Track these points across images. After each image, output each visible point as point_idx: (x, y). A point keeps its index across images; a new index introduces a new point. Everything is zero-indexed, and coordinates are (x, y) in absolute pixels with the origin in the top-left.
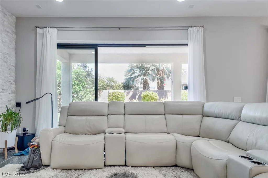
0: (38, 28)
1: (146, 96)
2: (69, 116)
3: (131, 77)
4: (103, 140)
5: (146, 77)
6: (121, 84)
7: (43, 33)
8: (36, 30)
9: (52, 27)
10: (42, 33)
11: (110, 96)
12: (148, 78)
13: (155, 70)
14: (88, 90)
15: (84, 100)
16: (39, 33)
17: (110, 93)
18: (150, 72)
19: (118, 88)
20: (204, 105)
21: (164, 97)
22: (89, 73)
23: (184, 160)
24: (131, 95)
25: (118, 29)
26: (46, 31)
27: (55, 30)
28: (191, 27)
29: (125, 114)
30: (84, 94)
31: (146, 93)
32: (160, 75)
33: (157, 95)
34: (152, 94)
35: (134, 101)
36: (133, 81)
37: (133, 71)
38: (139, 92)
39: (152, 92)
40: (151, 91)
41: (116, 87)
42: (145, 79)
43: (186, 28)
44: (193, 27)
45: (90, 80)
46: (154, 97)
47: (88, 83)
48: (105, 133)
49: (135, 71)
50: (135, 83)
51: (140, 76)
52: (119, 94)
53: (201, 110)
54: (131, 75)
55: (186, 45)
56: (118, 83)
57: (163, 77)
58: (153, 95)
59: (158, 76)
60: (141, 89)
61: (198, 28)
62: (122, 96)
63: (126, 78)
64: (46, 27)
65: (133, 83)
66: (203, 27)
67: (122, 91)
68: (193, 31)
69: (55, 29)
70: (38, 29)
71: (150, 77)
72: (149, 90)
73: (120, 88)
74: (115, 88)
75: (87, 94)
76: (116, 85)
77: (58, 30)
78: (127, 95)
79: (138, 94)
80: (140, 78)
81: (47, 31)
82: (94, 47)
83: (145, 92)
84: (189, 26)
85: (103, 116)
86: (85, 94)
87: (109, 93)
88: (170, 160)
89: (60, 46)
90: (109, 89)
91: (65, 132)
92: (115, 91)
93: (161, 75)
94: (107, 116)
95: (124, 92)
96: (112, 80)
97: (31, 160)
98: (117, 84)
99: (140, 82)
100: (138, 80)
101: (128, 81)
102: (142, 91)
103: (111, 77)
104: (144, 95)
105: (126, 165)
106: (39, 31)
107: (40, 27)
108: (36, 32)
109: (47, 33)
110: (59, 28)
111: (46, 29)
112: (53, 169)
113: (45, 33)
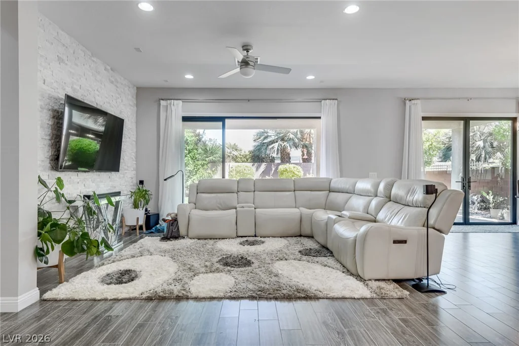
0: (163, 100)
1: (284, 171)
2: (198, 194)
3: (264, 143)
4: (235, 213)
5: (285, 143)
6: (247, 153)
7: (167, 106)
8: (160, 102)
11: (231, 171)
12: (288, 145)
14: (200, 162)
17: (232, 168)
19: (243, 159)
20: (331, 181)
21: (311, 172)
22: (201, 136)
23: (306, 230)
24: (263, 170)
25: (248, 101)
26: (170, 104)
27: (180, 102)
28: (324, 100)
29: (254, 191)
30: (194, 169)
31: (284, 167)
32: (306, 140)
33: (301, 170)
34: (293, 168)
35: (267, 177)
36: (266, 149)
37: (266, 135)
38: (274, 165)
39: (293, 165)
40: (292, 163)
41: (241, 158)
42: (283, 146)
43: (320, 101)
44: (326, 100)
45: (201, 148)
46: (296, 173)
47: (199, 152)
48: (236, 208)
49: (269, 134)
50: (268, 152)
51: (277, 142)
52: (245, 168)
53: (329, 186)
54: (263, 140)
55: (320, 118)
56: (243, 152)
57: (310, 143)
58: (295, 169)
59: (303, 141)
60: (278, 161)
61: (332, 101)
62: (250, 172)
63: (256, 144)
65: (266, 152)
66: (337, 100)
67: (250, 165)
68: (326, 104)
70: (162, 101)
71: (291, 143)
72: (290, 162)
73: (247, 160)
74: (239, 159)
75: (199, 169)
76: (240, 155)
77: (182, 102)
78: (257, 169)
79: (273, 169)
80: (276, 145)
81: (172, 103)
82: (222, 119)
83: (283, 165)
84: (322, 98)
85: (233, 193)
86: (196, 169)
87: (230, 167)
88: (295, 229)
89: (185, 119)
90: (230, 162)
91: (196, 208)
92: (239, 164)
93: (308, 140)
94: (237, 193)
95: (253, 165)
96: (234, 147)
97: (170, 232)
98: (242, 154)
99: (276, 150)
100: (273, 148)
101: (259, 148)
102: (279, 164)
103: (232, 144)
104: (282, 170)
105: (255, 236)
106: (163, 103)
107: (163, 98)
108: (160, 104)
109: (172, 106)
110: (184, 100)
111: (170, 101)
112: (191, 238)
113: (169, 106)
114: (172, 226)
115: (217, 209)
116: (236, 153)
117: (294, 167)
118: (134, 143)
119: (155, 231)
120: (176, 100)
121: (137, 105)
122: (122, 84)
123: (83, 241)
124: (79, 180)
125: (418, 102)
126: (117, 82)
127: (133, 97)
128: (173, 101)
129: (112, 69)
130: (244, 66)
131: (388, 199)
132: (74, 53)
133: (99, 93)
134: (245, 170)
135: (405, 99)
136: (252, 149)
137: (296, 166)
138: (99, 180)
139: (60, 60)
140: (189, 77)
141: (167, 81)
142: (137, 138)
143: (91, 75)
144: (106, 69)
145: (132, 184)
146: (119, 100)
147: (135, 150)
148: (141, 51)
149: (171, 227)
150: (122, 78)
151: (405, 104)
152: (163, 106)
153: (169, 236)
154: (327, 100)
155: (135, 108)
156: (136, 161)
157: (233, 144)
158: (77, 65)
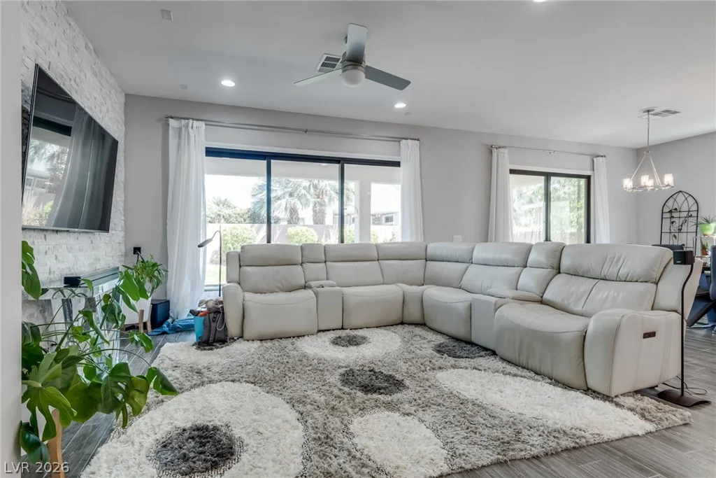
0: (172, 118)
1: (295, 235)
2: (242, 268)
4: (314, 296)
5: (295, 200)
6: (244, 211)
7: (181, 128)
8: (168, 121)
10: (177, 126)
12: (299, 203)
13: (312, 188)
16: (173, 127)
17: (225, 230)
18: (303, 192)
19: (239, 219)
20: (427, 246)
23: (413, 315)
25: (304, 132)
26: (187, 126)
27: (202, 124)
28: (405, 139)
29: (325, 262)
31: (293, 230)
32: (320, 197)
38: (280, 227)
39: (306, 228)
40: (304, 226)
41: (236, 218)
42: (292, 203)
43: (399, 140)
44: (407, 139)
48: (312, 288)
49: (273, 188)
51: (284, 198)
53: (424, 253)
56: (238, 209)
57: (323, 200)
60: (284, 223)
61: (413, 141)
62: (249, 235)
63: (256, 200)
64: (188, 119)
66: (419, 140)
67: (247, 226)
68: (407, 145)
70: (170, 120)
71: (303, 200)
72: (299, 223)
73: (245, 220)
74: (233, 219)
76: (235, 213)
77: (206, 125)
78: (257, 232)
80: (283, 202)
81: (190, 125)
83: (291, 228)
84: (402, 137)
85: (295, 264)
87: (222, 229)
88: (395, 315)
89: (211, 152)
91: (244, 291)
92: (235, 225)
94: (301, 265)
97: (213, 332)
98: (237, 212)
99: (283, 209)
100: (280, 205)
101: (260, 206)
102: (286, 227)
104: (293, 233)
105: (342, 328)
106: (173, 123)
107: (172, 116)
108: (168, 125)
109: (190, 129)
110: (209, 123)
111: (186, 121)
112: (248, 341)
113: (183, 128)
114: (213, 321)
115: (277, 290)
116: (228, 211)
117: (307, 231)
118: (122, 185)
119: (170, 330)
120: (198, 120)
122: (107, 82)
123: (116, 383)
124: (47, 247)
125: (506, 151)
126: (102, 76)
127: (120, 108)
128: (191, 121)
129: (95, 51)
130: (350, 67)
131: (555, 271)
133: (77, 87)
135: (492, 146)
136: (250, 206)
137: (309, 229)
140: (228, 83)
141: (185, 87)
144: (87, 47)
145: (120, 254)
146: (104, 109)
149: (213, 325)
150: (108, 72)
151: (491, 152)
153: (211, 339)
154: (409, 140)
155: (124, 128)
156: (124, 216)
157: (224, 200)
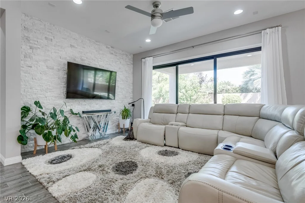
2: (154, 113)
3: (250, 79)
4: (164, 128)
6: (237, 87)
7: (145, 61)
9: (149, 57)
15: (197, 103)
17: (224, 97)
19: (234, 91)
20: (262, 107)
22: (204, 79)
25: (192, 48)
28: (264, 29)
29: (189, 113)
36: (252, 83)
37: (252, 73)
38: (259, 94)
44: (266, 29)
49: (256, 72)
52: (234, 97)
53: (258, 113)
56: (234, 86)
61: (274, 28)
62: (237, 99)
63: (244, 80)
64: (146, 58)
66: (281, 26)
67: (238, 94)
68: (266, 33)
69: (151, 57)
73: (237, 91)
74: (230, 91)
77: (153, 58)
79: (259, 97)
85: (174, 113)
90: (224, 93)
91: (150, 122)
92: (230, 94)
95: (241, 95)
96: (228, 84)
98: (233, 88)
99: (260, 83)
101: (246, 83)
105: (179, 148)
106: (143, 60)
107: (143, 58)
110: (154, 56)
114: (130, 131)
116: (229, 87)
118: (132, 84)
121: (133, 64)
122: (120, 54)
126: (116, 53)
129: (112, 47)
130: (152, 19)
132: (82, 42)
134: (233, 98)
136: (241, 84)
138: (102, 103)
139: (72, 46)
140: (148, 41)
142: (133, 81)
143: (95, 51)
146: (118, 63)
147: (132, 88)
148: (109, 32)
150: (120, 51)
152: (143, 62)
153: (128, 137)
155: (132, 66)
156: (133, 94)
157: (227, 82)
158: (85, 48)
